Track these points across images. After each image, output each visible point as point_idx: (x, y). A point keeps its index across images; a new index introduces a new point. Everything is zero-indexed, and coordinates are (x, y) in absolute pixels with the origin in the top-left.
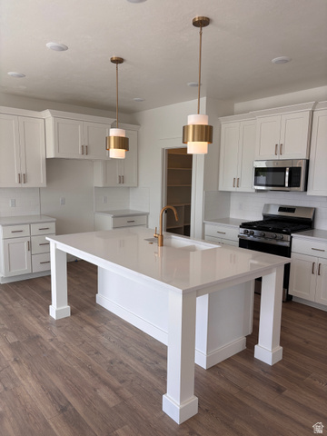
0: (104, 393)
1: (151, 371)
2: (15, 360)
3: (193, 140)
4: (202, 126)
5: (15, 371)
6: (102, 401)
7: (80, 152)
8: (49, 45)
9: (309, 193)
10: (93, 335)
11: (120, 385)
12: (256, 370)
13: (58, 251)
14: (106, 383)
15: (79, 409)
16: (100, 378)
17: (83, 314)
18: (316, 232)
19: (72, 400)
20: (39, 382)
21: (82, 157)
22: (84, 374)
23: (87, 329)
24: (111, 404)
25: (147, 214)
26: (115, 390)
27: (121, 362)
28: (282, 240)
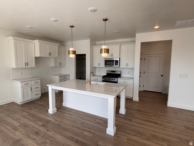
0: (86, 133)
1: (95, 123)
2: (47, 130)
3: (104, 53)
4: (107, 49)
5: (50, 134)
6: (87, 136)
7: (48, 55)
8: (52, 19)
9: (120, 67)
10: (69, 116)
11: (89, 130)
12: (122, 116)
13: (52, 89)
14: (85, 130)
15: (82, 140)
16: (81, 129)
17: (61, 110)
18: (121, 77)
19: (77, 138)
20: (62, 135)
21: (49, 56)
22: (76, 129)
23: (66, 115)
24: (91, 136)
25: (69, 75)
26: (89, 131)
27: (85, 123)
28: (115, 80)
